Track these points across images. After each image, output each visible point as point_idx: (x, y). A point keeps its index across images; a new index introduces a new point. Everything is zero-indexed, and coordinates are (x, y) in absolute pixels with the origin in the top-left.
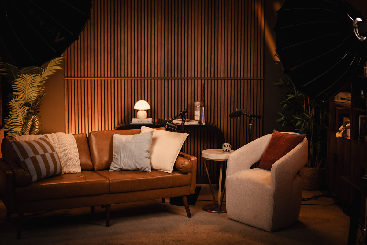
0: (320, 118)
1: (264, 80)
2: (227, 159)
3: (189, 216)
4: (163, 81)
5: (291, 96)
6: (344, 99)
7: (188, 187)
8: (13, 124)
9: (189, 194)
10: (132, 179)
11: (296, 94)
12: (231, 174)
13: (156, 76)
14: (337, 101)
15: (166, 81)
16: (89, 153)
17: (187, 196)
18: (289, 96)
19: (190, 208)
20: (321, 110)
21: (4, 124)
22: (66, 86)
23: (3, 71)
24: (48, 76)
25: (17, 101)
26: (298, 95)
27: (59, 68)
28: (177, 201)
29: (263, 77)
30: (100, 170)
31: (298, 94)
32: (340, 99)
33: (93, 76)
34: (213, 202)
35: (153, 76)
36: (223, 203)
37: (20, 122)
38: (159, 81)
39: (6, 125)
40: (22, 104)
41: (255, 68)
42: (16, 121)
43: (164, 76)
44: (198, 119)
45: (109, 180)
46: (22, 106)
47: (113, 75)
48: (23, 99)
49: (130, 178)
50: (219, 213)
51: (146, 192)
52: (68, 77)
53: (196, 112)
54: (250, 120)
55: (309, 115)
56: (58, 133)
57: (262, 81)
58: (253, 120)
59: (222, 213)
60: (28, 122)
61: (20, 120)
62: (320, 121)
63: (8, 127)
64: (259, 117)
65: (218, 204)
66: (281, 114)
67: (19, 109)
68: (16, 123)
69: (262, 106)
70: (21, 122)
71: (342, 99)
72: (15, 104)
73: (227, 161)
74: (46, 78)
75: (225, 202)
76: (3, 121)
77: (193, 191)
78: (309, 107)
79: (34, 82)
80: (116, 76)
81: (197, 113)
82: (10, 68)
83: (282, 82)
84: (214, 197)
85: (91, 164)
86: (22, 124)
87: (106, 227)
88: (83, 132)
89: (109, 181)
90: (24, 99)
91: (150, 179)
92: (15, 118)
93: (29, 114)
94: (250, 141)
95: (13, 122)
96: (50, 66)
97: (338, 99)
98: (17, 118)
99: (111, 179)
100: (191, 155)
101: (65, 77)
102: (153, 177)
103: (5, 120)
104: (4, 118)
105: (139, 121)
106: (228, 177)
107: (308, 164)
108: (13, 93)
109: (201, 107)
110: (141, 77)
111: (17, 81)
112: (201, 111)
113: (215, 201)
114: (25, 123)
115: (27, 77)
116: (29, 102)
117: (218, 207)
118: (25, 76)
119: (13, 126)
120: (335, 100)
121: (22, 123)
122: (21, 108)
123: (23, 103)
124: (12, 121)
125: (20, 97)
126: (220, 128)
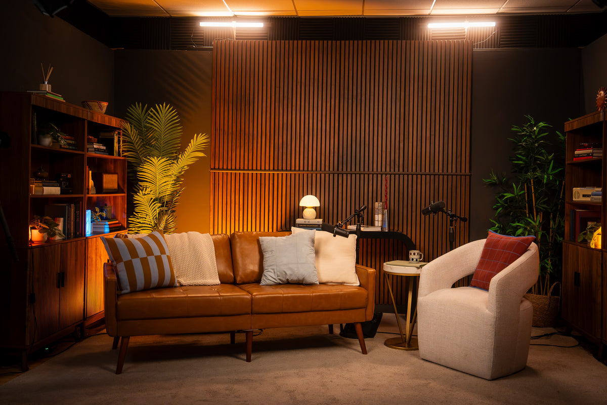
0: (551, 227)
1: (470, 176)
2: (420, 274)
3: (364, 352)
4: (336, 176)
5: (508, 195)
6: (588, 196)
7: (363, 310)
8: (140, 225)
9: (364, 321)
10: (284, 295)
11: (516, 192)
12: (426, 295)
13: (327, 169)
14: (577, 200)
15: (341, 176)
16: (231, 260)
17: (362, 323)
18: (505, 194)
19: (366, 342)
20: (552, 216)
21: (128, 224)
22: (212, 181)
23: (130, 155)
24: (188, 165)
25: (145, 195)
26: (519, 194)
27: (202, 155)
28: (349, 331)
29: (470, 172)
30: (244, 283)
31: (519, 192)
32: (581, 196)
33: (246, 168)
34: (399, 336)
35: (323, 169)
36: (412, 337)
37: (149, 223)
38: (331, 176)
39: (131, 225)
40: (152, 199)
41: (459, 160)
42: (144, 221)
43: (338, 170)
44: (380, 225)
45: (252, 294)
46: (153, 202)
47: (272, 168)
48: (152, 192)
49: (281, 294)
50: (406, 350)
51: (304, 314)
52: (214, 169)
53: (376, 216)
54: (451, 221)
55: (534, 221)
56: (191, 232)
57: (468, 177)
58: (456, 220)
59: (412, 350)
60: (160, 222)
61: (150, 219)
62: (551, 230)
63: (134, 229)
64: (464, 220)
65: (405, 338)
66: (494, 222)
67: (148, 206)
68: (144, 223)
69: (467, 206)
70: (151, 223)
71: (584, 196)
72: (142, 199)
73: (419, 276)
74: (186, 168)
75: (417, 336)
76: (128, 220)
77: (370, 317)
78: (535, 211)
79: (168, 169)
80: (276, 168)
81: (378, 218)
82: (139, 152)
83: (496, 179)
84: (400, 330)
85: (232, 274)
86: (151, 225)
87: (246, 362)
88: (224, 232)
89: (252, 296)
90: (155, 192)
91: (310, 296)
92: (143, 218)
93: (161, 214)
94: (452, 249)
95: (140, 223)
96: (190, 151)
97: (578, 197)
98: (145, 217)
99: (254, 294)
100: (367, 266)
101: (212, 169)
102: (314, 294)
103: (130, 219)
104: (128, 217)
105: (305, 222)
106: (420, 299)
107: (533, 288)
108: (141, 183)
109: (383, 209)
110: (308, 170)
111: (144, 167)
112: (383, 214)
113: (402, 334)
114: (156, 224)
115: (157, 161)
116: (161, 197)
117: (406, 342)
118: (153, 159)
119: (139, 227)
120: (574, 199)
121: (153, 223)
122: (151, 204)
123: (154, 198)
124: (138, 221)
125: (149, 190)
126: (410, 237)
